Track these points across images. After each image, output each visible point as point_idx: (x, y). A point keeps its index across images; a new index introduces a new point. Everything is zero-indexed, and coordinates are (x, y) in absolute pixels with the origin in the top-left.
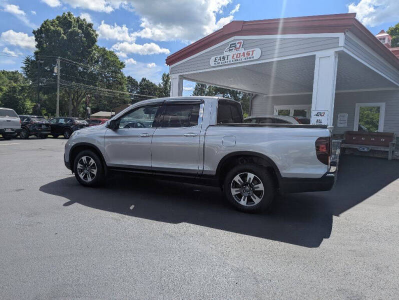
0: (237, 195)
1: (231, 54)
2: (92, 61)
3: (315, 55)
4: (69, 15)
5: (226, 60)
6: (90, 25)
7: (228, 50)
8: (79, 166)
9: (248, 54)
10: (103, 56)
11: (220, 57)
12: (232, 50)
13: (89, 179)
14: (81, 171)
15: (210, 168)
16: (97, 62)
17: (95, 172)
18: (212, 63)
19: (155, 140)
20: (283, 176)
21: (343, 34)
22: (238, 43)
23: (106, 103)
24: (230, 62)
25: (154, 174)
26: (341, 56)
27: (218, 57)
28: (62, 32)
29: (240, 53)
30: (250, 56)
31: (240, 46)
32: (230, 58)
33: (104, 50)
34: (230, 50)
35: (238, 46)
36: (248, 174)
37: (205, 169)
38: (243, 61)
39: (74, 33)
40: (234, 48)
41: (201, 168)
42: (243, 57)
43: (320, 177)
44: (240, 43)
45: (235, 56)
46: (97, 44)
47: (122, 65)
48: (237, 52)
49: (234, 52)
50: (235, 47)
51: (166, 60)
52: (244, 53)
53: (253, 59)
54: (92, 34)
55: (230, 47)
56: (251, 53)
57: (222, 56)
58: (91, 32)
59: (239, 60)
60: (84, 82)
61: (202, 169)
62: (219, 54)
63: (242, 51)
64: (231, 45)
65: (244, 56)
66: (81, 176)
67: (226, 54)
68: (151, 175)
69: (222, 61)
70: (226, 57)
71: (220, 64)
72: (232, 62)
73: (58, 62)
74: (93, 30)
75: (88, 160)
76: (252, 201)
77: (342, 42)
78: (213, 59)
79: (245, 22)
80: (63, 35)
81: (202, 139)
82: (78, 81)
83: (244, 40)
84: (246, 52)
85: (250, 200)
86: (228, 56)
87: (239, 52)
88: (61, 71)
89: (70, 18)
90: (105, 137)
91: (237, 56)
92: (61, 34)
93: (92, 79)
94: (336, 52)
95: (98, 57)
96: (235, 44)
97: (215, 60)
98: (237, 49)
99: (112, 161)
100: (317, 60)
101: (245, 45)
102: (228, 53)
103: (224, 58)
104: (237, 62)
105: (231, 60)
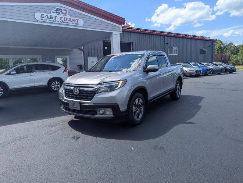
1: (59, 16)
3: (112, 33)
5: (53, 19)
7: (55, 12)
9: (74, 21)
11: (47, 16)
18: (38, 17)
22: (64, 10)
24: (58, 22)
27: (45, 15)
30: (76, 22)
31: (66, 13)
32: (58, 19)
35: (64, 12)
38: (70, 24)
44: (66, 10)
45: (63, 19)
48: (64, 17)
50: (62, 11)
53: (78, 25)
55: (57, 10)
56: (76, 20)
59: (67, 23)
64: (57, 9)
65: (71, 21)
67: (53, 14)
69: (50, 19)
71: (48, 21)
72: (60, 22)
83: (69, 10)
84: (72, 18)
86: (55, 17)
87: (65, 17)
94: (120, 33)
96: (62, 9)
98: (63, 14)
100: (114, 35)
101: (71, 13)
102: (56, 15)
103: (51, 17)
104: (65, 23)
105: (60, 21)
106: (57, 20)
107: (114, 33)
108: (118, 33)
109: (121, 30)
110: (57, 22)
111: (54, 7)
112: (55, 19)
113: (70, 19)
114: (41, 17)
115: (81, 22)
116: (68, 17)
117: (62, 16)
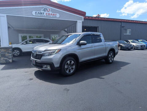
1: (45, 13)
5: (42, 14)
21: (83, 17)
27: (38, 12)
30: (55, 16)
32: (45, 14)
35: (48, 10)
44: (50, 9)
45: (47, 14)
50: (47, 10)
55: (44, 9)
59: (50, 16)
64: (45, 8)
67: (42, 12)
71: (39, 15)
84: (53, 13)
86: (43, 13)
91: (48, 14)
97: (36, 13)
100: (78, 23)
101: (52, 10)
102: (43, 12)
103: (41, 13)
104: (48, 16)
106: (44, 15)
107: (78, 21)
108: (81, 21)
109: (83, 19)
110: (44, 16)
111: (43, 8)
113: (52, 14)
115: (58, 15)
116: (51, 13)
117: (47, 12)
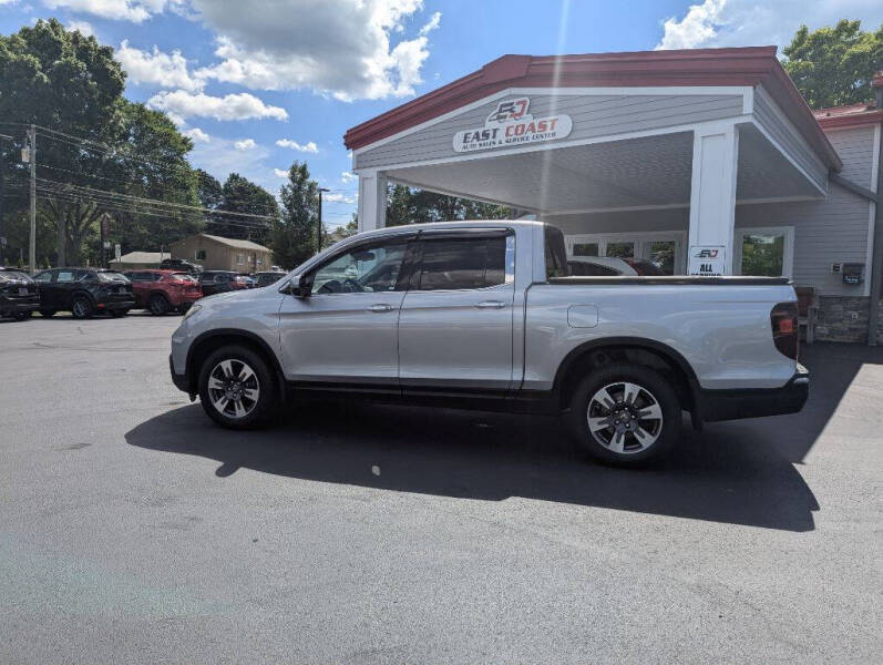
0: (600, 431)
1: (502, 127)
2: (112, 135)
3: (692, 132)
4: (53, 25)
5: (491, 139)
6: (107, 52)
7: (495, 117)
8: (213, 383)
9: (543, 126)
10: (139, 123)
11: (477, 134)
12: (505, 117)
13: (241, 413)
14: (218, 394)
15: (539, 375)
16: (125, 136)
17: (254, 395)
18: (458, 145)
19: (405, 317)
20: (703, 386)
21: (751, 88)
22: (518, 103)
23: (145, 231)
24: (500, 143)
25: (405, 393)
26: (746, 134)
27: (473, 132)
28: (38, 65)
29: (523, 126)
30: (548, 131)
31: (523, 111)
32: (501, 135)
33: (141, 109)
34: (499, 118)
35: (518, 109)
36: (626, 384)
37: (527, 379)
38: (531, 140)
39: (69, 70)
40: (509, 113)
41: (517, 377)
42: (530, 134)
43: (781, 385)
44: (524, 103)
45: (512, 131)
46: (124, 95)
47: (186, 144)
48: (516, 123)
49: (511, 122)
50: (511, 110)
51: (345, 137)
52: (532, 125)
53: (553, 138)
54: (113, 72)
55: (500, 111)
56: (549, 124)
57: (481, 131)
58: (111, 67)
59: (522, 139)
60: (94, 183)
61: (520, 379)
62: (471, 126)
63: (527, 120)
64: (502, 106)
65: (534, 131)
66: (220, 406)
67: (490, 126)
68: (398, 395)
69: (482, 142)
70: (491, 133)
71: (478, 148)
72: (504, 144)
73: (32, 136)
74: (114, 64)
75: (237, 368)
76: (636, 442)
77: (748, 107)
78: (459, 136)
79: (531, 58)
80: (39, 73)
81: (519, 312)
82: (80, 181)
83: (532, 97)
84: (536, 122)
85: (631, 441)
86: (495, 131)
87: (519, 122)
88: (39, 158)
89: (57, 34)
90: (280, 315)
91: (517, 130)
92: (35, 72)
93: (115, 175)
94: (736, 126)
95: (128, 126)
96: (512, 104)
97: (465, 138)
98: (516, 116)
99: (298, 369)
100: (696, 142)
101: (536, 106)
102: (496, 124)
103: (486, 135)
104: (516, 143)
105: (504, 139)
106: (497, 140)
107: (699, 130)
108: (727, 127)
110: (497, 145)
112: (494, 137)
113: (532, 127)
114: (465, 142)
